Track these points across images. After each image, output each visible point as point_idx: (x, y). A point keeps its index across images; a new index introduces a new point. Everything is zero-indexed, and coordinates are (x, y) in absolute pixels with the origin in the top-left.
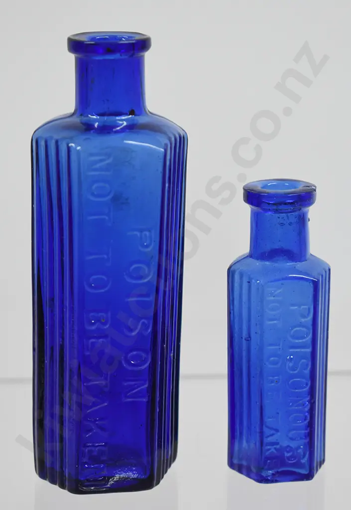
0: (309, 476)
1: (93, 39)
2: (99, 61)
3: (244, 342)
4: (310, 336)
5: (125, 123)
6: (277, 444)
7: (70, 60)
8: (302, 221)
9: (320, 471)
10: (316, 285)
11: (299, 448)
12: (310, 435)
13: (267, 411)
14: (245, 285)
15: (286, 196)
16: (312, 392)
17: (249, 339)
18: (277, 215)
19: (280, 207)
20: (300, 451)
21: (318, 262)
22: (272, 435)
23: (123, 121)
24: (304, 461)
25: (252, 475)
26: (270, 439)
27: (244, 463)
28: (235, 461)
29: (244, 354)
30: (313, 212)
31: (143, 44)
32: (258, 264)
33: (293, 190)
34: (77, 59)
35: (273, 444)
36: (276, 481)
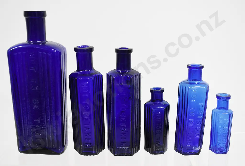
0: (226, 153)
1: (192, 65)
2: (194, 70)
3: (214, 126)
4: (228, 125)
5: (198, 83)
6: (220, 146)
7: (187, 69)
8: (228, 102)
9: (228, 152)
10: (230, 115)
11: (224, 147)
12: (227, 145)
13: (218, 140)
14: (215, 114)
15: (224, 97)
16: (228, 136)
17: (215, 125)
18: (223, 101)
19: (223, 99)
20: (224, 148)
21: (230, 110)
22: (219, 144)
23: (197, 82)
24: (225, 150)
25: (214, 152)
26: (218, 145)
27: (213, 149)
28: (211, 149)
29: (214, 128)
30: (230, 101)
31: (202, 67)
32: (218, 110)
33: (226, 96)
34: (189, 70)
35: (219, 146)
36: (219, 153)
